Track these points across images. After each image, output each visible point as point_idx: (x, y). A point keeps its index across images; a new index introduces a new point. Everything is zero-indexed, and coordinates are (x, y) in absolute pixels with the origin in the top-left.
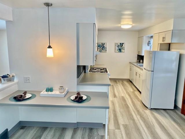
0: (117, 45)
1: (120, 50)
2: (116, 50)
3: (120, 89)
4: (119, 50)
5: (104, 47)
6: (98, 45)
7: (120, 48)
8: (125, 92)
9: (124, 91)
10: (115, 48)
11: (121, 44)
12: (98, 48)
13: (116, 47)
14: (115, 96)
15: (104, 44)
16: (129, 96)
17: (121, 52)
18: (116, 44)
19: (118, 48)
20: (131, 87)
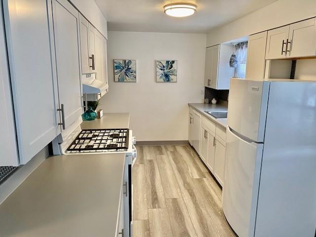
0: (161, 65)
1: (167, 76)
2: (158, 77)
3: (169, 173)
4: (164, 78)
5: (129, 69)
6: (115, 65)
7: (167, 72)
8: (181, 183)
9: (179, 180)
10: (156, 72)
11: (168, 62)
12: (116, 71)
13: (158, 70)
14: (154, 200)
15: (130, 62)
16: (192, 195)
17: (168, 81)
18: (157, 63)
19: (162, 72)
20: (195, 163)
